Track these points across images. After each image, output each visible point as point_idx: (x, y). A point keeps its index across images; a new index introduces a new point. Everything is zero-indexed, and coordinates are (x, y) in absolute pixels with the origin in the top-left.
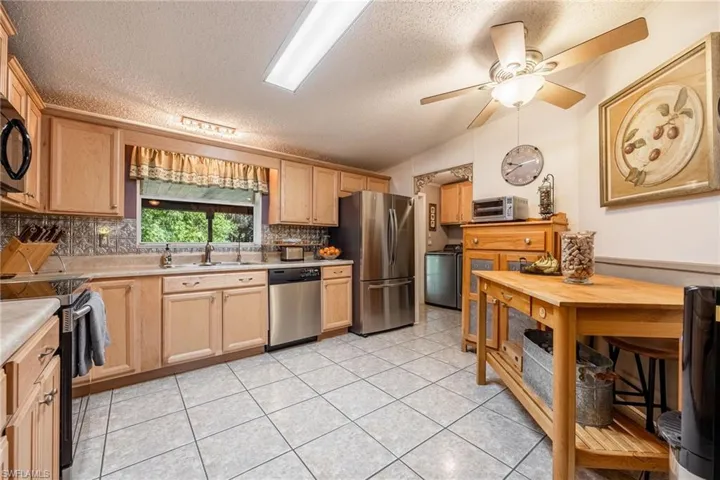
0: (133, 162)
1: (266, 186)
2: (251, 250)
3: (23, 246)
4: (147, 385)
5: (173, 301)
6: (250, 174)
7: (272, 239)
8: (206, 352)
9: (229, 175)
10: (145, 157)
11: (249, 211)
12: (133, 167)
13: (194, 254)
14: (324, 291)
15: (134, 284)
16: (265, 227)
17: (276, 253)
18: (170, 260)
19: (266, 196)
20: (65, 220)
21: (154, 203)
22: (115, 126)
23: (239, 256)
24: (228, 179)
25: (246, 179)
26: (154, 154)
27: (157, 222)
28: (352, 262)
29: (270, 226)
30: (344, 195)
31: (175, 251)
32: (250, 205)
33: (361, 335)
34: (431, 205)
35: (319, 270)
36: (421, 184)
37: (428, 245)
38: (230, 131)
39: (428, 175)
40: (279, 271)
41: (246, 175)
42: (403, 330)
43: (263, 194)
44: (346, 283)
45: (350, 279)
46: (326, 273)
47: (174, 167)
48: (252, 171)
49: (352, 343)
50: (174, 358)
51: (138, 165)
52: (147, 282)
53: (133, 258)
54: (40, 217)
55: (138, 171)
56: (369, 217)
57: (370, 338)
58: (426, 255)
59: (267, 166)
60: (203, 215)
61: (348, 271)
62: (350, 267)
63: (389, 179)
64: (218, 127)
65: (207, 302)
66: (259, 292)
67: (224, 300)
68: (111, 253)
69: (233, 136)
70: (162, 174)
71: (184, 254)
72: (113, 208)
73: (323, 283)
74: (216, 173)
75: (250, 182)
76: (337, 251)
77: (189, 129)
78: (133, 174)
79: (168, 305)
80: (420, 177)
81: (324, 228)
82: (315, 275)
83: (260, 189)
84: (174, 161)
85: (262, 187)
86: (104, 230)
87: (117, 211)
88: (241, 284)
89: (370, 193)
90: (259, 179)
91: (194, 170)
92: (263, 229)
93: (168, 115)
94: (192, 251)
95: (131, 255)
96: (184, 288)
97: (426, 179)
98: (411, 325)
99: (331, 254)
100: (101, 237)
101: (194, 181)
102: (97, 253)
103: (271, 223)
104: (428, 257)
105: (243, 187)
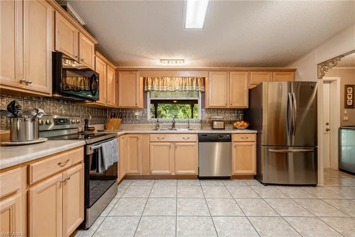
0: (146, 84)
1: (203, 87)
2: (196, 123)
3: (111, 120)
4: (145, 181)
5: (154, 146)
6: (194, 82)
7: (206, 116)
8: (167, 172)
9: (184, 84)
10: (150, 81)
11: (196, 102)
12: (146, 86)
13: (169, 124)
14: (234, 150)
15: (140, 136)
16: (203, 110)
17: (209, 124)
18: (159, 126)
19: (203, 93)
20: (126, 110)
21: (175, 102)
22: (137, 70)
23: (189, 125)
24: (184, 86)
25: (192, 86)
26: (153, 79)
27: (181, 110)
28: (256, 132)
29: (206, 109)
30: (252, 87)
31: (162, 122)
32: (196, 99)
33: (262, 183)
34: (347, 86)
35: (231, 136)
36: (325, 70)
37: (342, 121)
38: (182, 61)
39: (333, 61)
40: (205, 135)
41: (192, 83)
42: (303, 188)
43: (202, 92)
44: (251, 145)
45: (255, 144)
46: (235, 138)
47: (160, 84)
48: (195, 81)
49: (253, 187)
50: (154, 172)
51: (147, 85)
52: (145, 136)
53: (146, 125)
54: (115, 109)
55: (147, 88)
56: (276, 100)
57: (269, 187)
58: (340, 129)
59: (204, 76)
60: (188, 106)
61: (253, 137)
62: (255, 135)
63: (294, 70)
64: (176, 61)
65: (168, 147)
66: (193, 146)
67: (176, 147)
68: (139, 123)
69: (184, 64)
70: (156, 88)
71: (165, 124)
72: (136, 104)
73: (234, 144)
74: (178, 84)
75: (194, 86)
76: (245, 124)
77: (165, 65)
78: (146, 89)
79: (152, 147)
80: (324, 64)
81: (240, 109)
82: (227, 139)
83: (200, 89)
84: (160, 81)
85: (200, 88)
86: (137, 114)
87: (138, 105)
88: (183, 140)
89: (276, 83)
90: (199, 84)
91: (168, 84)
92: (202, 112)
93: (155, 61)
94: (168, 123)
95: (146, 124)
96: (158, 140)
97: (331, 64)
98: (315, 186)
99: (241, 126)
100: (136, 116)
101: (168, 89)
102: (135, 123)
103: (206, 108)
104: (343, 131)
105: (191, 89)
